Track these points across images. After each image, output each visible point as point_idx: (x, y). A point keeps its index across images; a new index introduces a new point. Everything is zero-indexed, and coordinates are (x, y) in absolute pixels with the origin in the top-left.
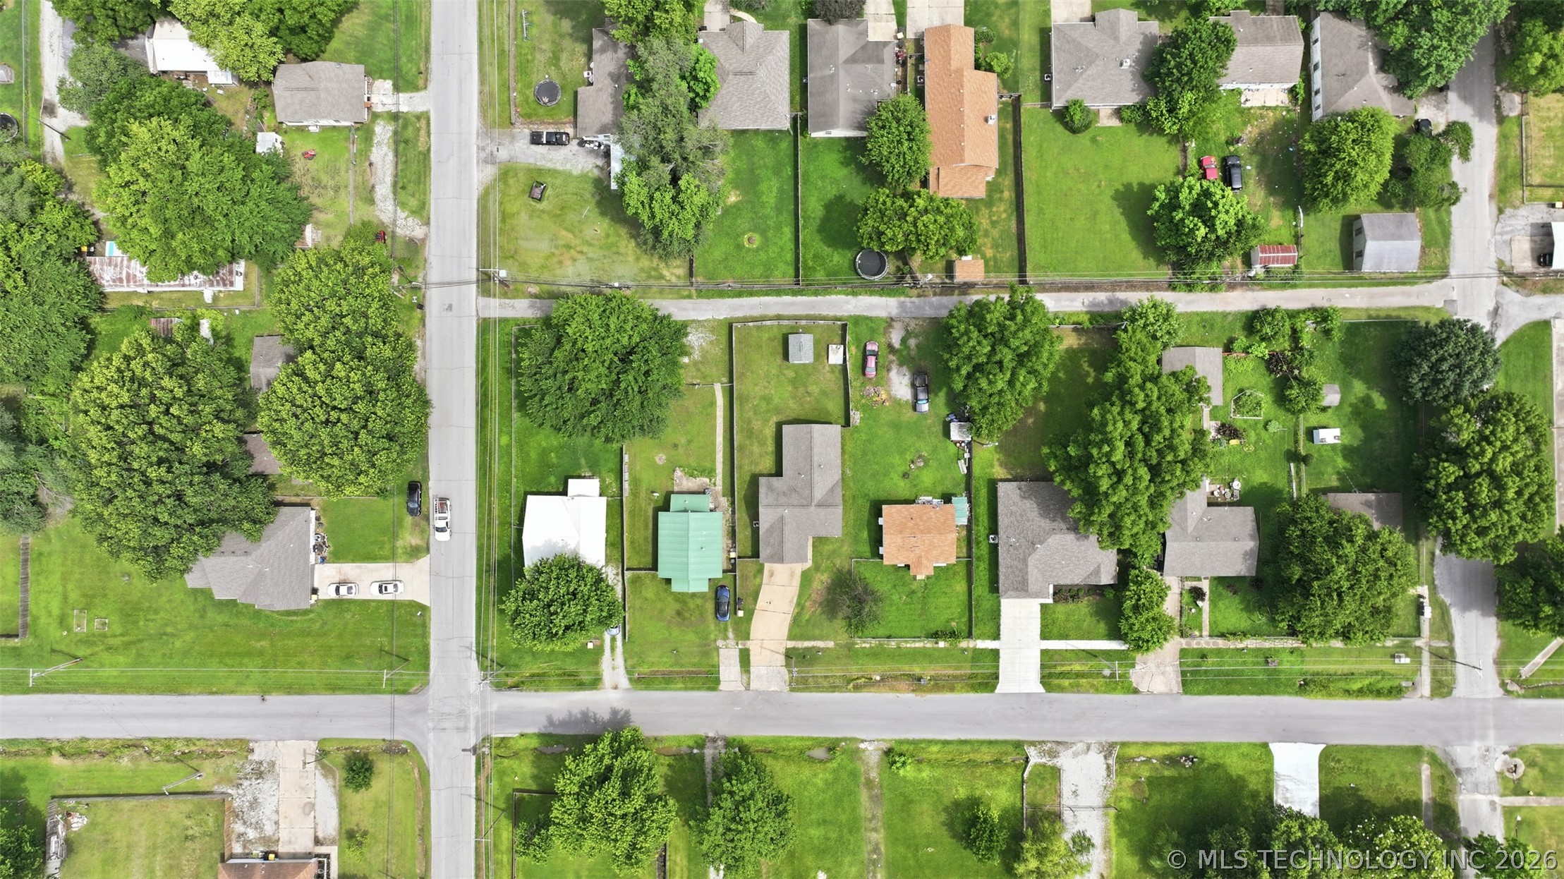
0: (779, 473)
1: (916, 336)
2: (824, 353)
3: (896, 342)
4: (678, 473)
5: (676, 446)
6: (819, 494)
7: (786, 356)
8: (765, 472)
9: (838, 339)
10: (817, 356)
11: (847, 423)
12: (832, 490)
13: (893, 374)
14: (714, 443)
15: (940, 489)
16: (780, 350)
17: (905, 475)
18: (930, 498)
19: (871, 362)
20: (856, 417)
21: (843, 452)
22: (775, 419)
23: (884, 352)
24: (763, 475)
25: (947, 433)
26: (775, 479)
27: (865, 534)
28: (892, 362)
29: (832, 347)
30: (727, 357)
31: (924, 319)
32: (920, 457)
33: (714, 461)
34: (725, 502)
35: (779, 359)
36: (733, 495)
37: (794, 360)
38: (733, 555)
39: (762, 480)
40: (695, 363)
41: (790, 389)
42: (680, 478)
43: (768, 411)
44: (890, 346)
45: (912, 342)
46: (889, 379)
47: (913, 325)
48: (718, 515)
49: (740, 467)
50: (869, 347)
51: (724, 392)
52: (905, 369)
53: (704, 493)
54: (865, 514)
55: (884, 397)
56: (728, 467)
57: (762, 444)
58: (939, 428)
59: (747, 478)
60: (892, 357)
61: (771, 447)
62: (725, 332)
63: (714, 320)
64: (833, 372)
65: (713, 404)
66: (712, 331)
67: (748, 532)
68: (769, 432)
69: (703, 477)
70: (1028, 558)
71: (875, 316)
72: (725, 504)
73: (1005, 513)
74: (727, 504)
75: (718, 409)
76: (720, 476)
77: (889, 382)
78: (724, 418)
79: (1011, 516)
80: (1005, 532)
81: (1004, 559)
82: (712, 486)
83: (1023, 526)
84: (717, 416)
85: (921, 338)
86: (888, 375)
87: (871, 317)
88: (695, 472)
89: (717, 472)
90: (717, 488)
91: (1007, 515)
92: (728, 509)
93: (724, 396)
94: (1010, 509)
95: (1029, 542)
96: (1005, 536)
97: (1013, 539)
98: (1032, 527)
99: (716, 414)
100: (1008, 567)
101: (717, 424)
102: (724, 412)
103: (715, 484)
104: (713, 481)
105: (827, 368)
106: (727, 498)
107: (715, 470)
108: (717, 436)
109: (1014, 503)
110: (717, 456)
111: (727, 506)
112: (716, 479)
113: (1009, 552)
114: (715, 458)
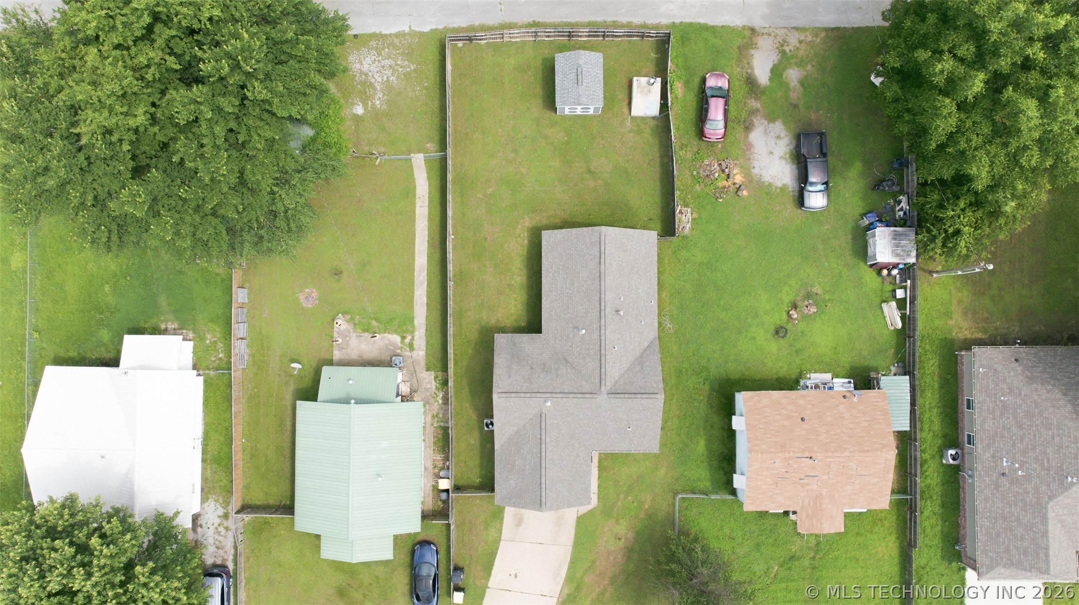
0: (534, 326)
1: (800, 64)
2: (622, 95)
3: (762, 74)
4: (342, 324)
5: (337, 273)
6: (614, 370)
7: (550, 101)
8: (508, 322)
9: (651, 67)
10: (609, 99)
11: (668, 229)
12: (641, 360)
13: (757, 137)
14: (410, 268)
15: (846, 360)
16: (538, 89)
17: (779, 332)
18: (827, 376)
19: (716, 110)
20: (685, 218)
21: (660, 284)
22: (527, 222)
23: (739, 92)
24: (503, 330)
25: (862, 250)
26: (526, 337)
27: (701, 446)
28: (754, 112)
29: (639, 82)
30: (436, 105)
31: (816, 31)
32: (808, 296)
33: (410, 303)
34: (429, 380)
35: (536, 106)
36: (445, 368)
37: (565, 107)
38: (444, 484)
39: (500, 339)
40: (376, 115)
41: (557, 163)
42: (344, 335)
43: (515, 207)
44: (751, 82)
45: (793, 75)
46: (749, 146)
47: (793, 40)
48: (415, 408)
49: (460, 315)
50: (711, 82)
51: (429, 170)
52: (778, 127)
53: (389, 364)
54: (701, 406)
55: (738, 179)
56: (437, 314)
57: (503, 270)
58: (844, 241)
59: (473, 334)
60: (754, 104)
61: (518, 276)
62: (432, 54)
63: (413, 34)
64: (639, 132)
65: (409, 193)
66: (409, 54)
67: (474, 439)
68: (518, 247)
69: (389, 333)
70: (1047, 503)
71: (721, 24)
72: (431, 384)
73: (988, 409)
74: (434, 383)
75: (419, 203)
76: (421, 331)
77: (749, 149)
78: (430, 220)
79: (1002, 415)
80: (988, 446)
81: (986, 500)
82: (406, 350)
83: (1035, 436)
84: (417, 216)
85: (809, 67)
86: (747, 137)
87: (713, 27)
88: (374, 323)
89: (416, 322)
90: (415, 353)
91: (994, 412)
92: (435, 393)
93: (429, 178)
94: (1001, 401)
95: (1048, 470)
96: (987, 455)
97: (1007, 462)
98: (1057, 439)
99: (415, 212)
100: (996, 518)
101: (417, 232)
102: (430, 208)
103: (411, 346)
104: (407, 340)
105: (628, 123)
106: (433, 373)
107: (412, 320)
108: (416, 254)
109: (1010, 388)
110: (417, 293)
111: (434, 387)
112: (413, 337)
113: (997, 486)
114: (413, 297)
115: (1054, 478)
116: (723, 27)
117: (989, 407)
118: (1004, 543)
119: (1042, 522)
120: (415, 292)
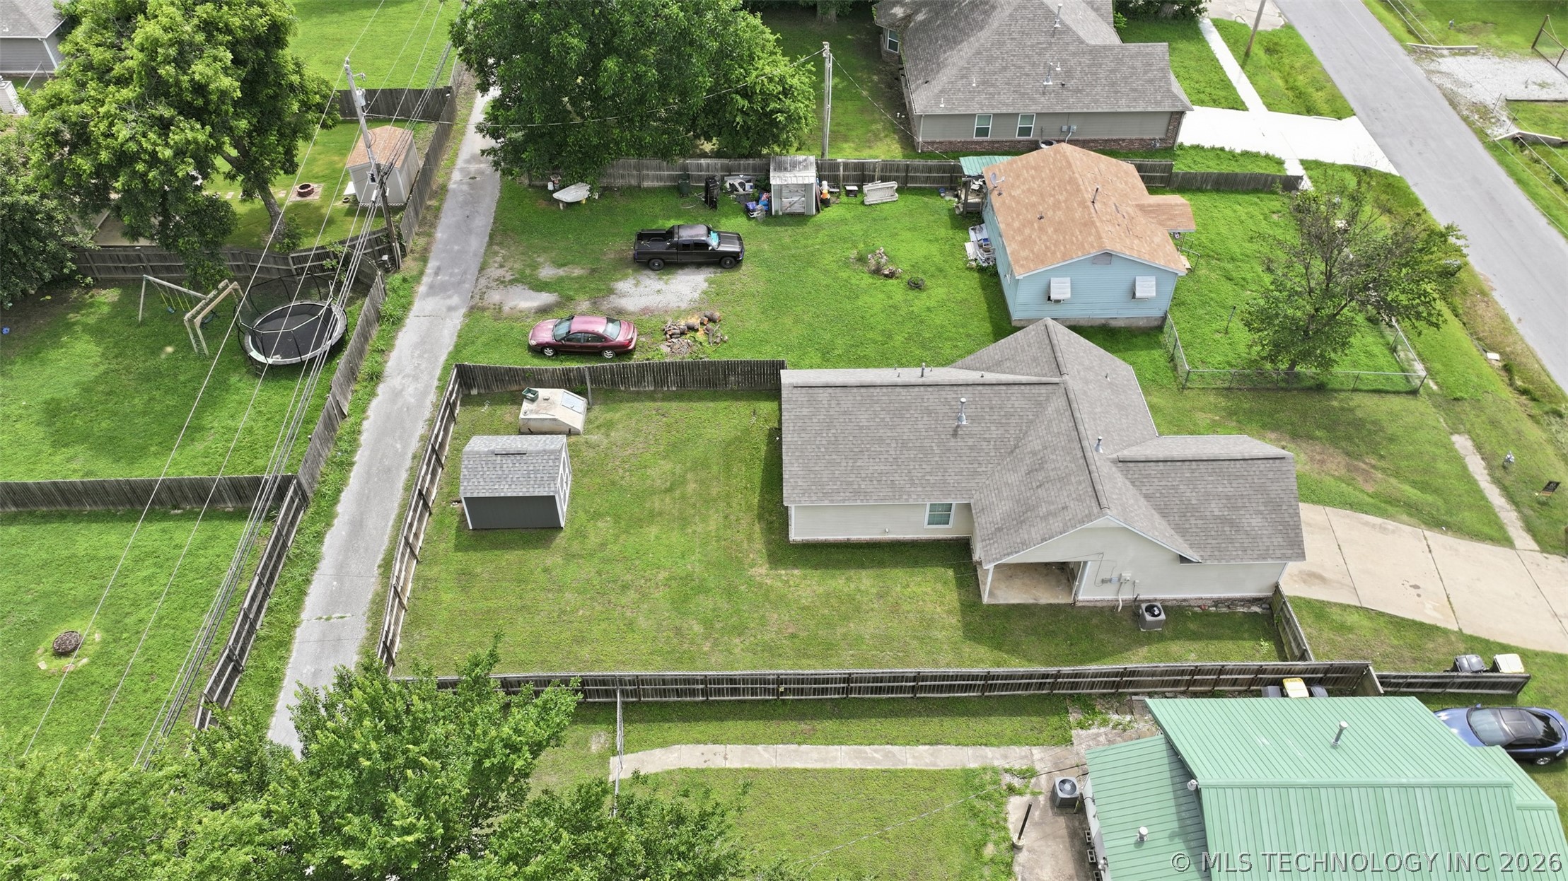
0: (956, 552)
1: (534, 266)
3: (540, 300)
13: (633, 304)
14: (858, 778)
15: (944, 231)
17: (915, 286)
18: (969, 245)
25: (797, 218)
28: (595, 308)
32: (861, 260)
33: (936, 778)
35: (545, 559)
41: (652, 531)
43: (730, 592)
44: (549, 311)
45: (547, 272)
46: (646, 311)
47: (497, 273)
50: (544, 336)
51: (647, 744)
52: (623, 285)
57: (852, 608)
58: (785, 234)
61: (865, 581)
64: (609, 425)
65: (694, 782)
68: (807, 585)
69: (1005, 820)
70: (1087, 45)
71: (455, 338)
72: (1098, 735)
73: (988, 99)
74: (1094, 730)
75: (718, 763)
76: (990, 755)
77: (652, 312)
78: (753, 740)
79: (993, 85)
80: (1032, 99)
81: (1096, 101)
82: (1036, 784)
83: (1014, 56)
84: (746, 766)
85: (540, 260)
86: (631, 314)
87: (456, 346)
88: (989, 850)
89: (973, 765)
90: (1038, 767)
91: (990, 94)
92: (1114, 728)
93: (664, 744)
94: (978, 86)
95: (1050, 44)
96: (1042, 100)
97: (1047, 81)
98: (1014, 35)
99: (737, 770)
100: (1116, 92)
101: (781, 765)
102: (728, 741)
103: (1028, 774)
104: (1016, 782)
105: (594, 438)
106: (1073, 732)
107: (969, 775)
108: (828, 766)
109: (962, 78)
110: (911, 764)
111: (1102, 730)
112: (1007, 771)
113: (1078, 91)
114: (921, 772)
115: (1058, 39)
116: (459, 337)
117: (986, 98)
118: (1143, 85)
119: (1111, 50)
120: (909, 767)
